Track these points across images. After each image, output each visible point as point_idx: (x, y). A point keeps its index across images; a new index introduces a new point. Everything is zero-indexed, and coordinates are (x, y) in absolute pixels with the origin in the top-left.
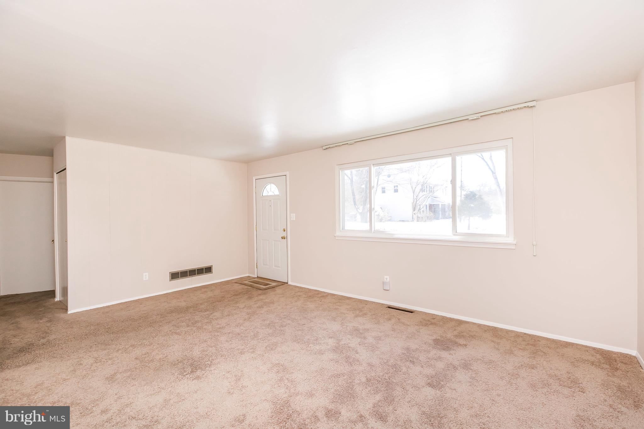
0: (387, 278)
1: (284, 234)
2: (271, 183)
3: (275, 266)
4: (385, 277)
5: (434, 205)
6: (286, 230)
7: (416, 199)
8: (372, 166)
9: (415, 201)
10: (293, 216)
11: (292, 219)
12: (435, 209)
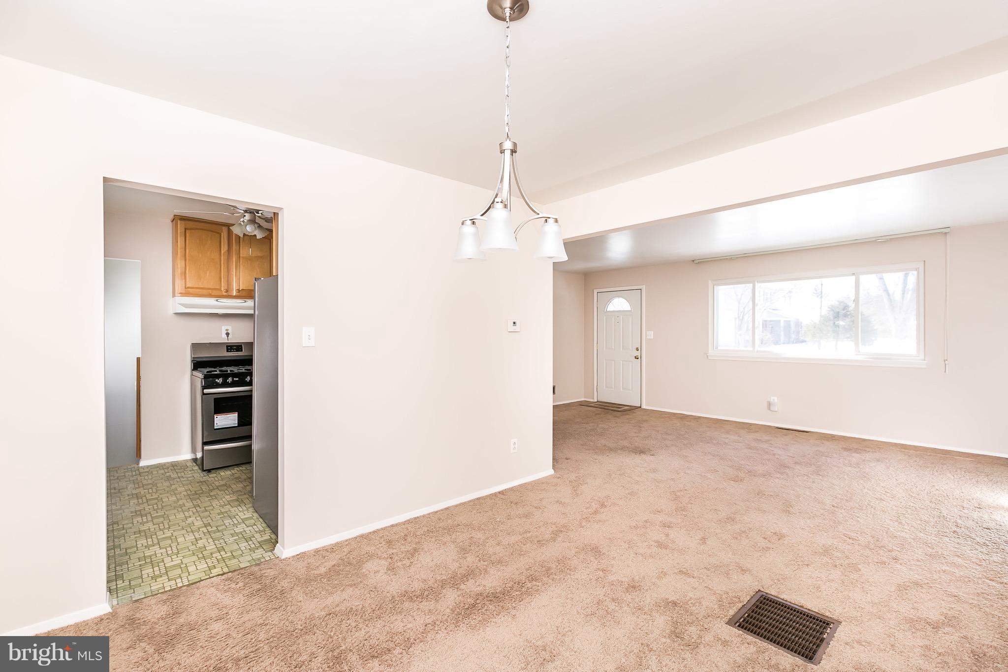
0: (774, 399)
1: (638, 354)
2: (619, 297)
3: (623, 389)
4: (772, 398)
5: (771, 321)
6: (639, 349)
7: (742, 313)
8: (756, 282)
9: (741, 316)
10: (651, 335)
11: (648, 337)
12: (772, 327)
